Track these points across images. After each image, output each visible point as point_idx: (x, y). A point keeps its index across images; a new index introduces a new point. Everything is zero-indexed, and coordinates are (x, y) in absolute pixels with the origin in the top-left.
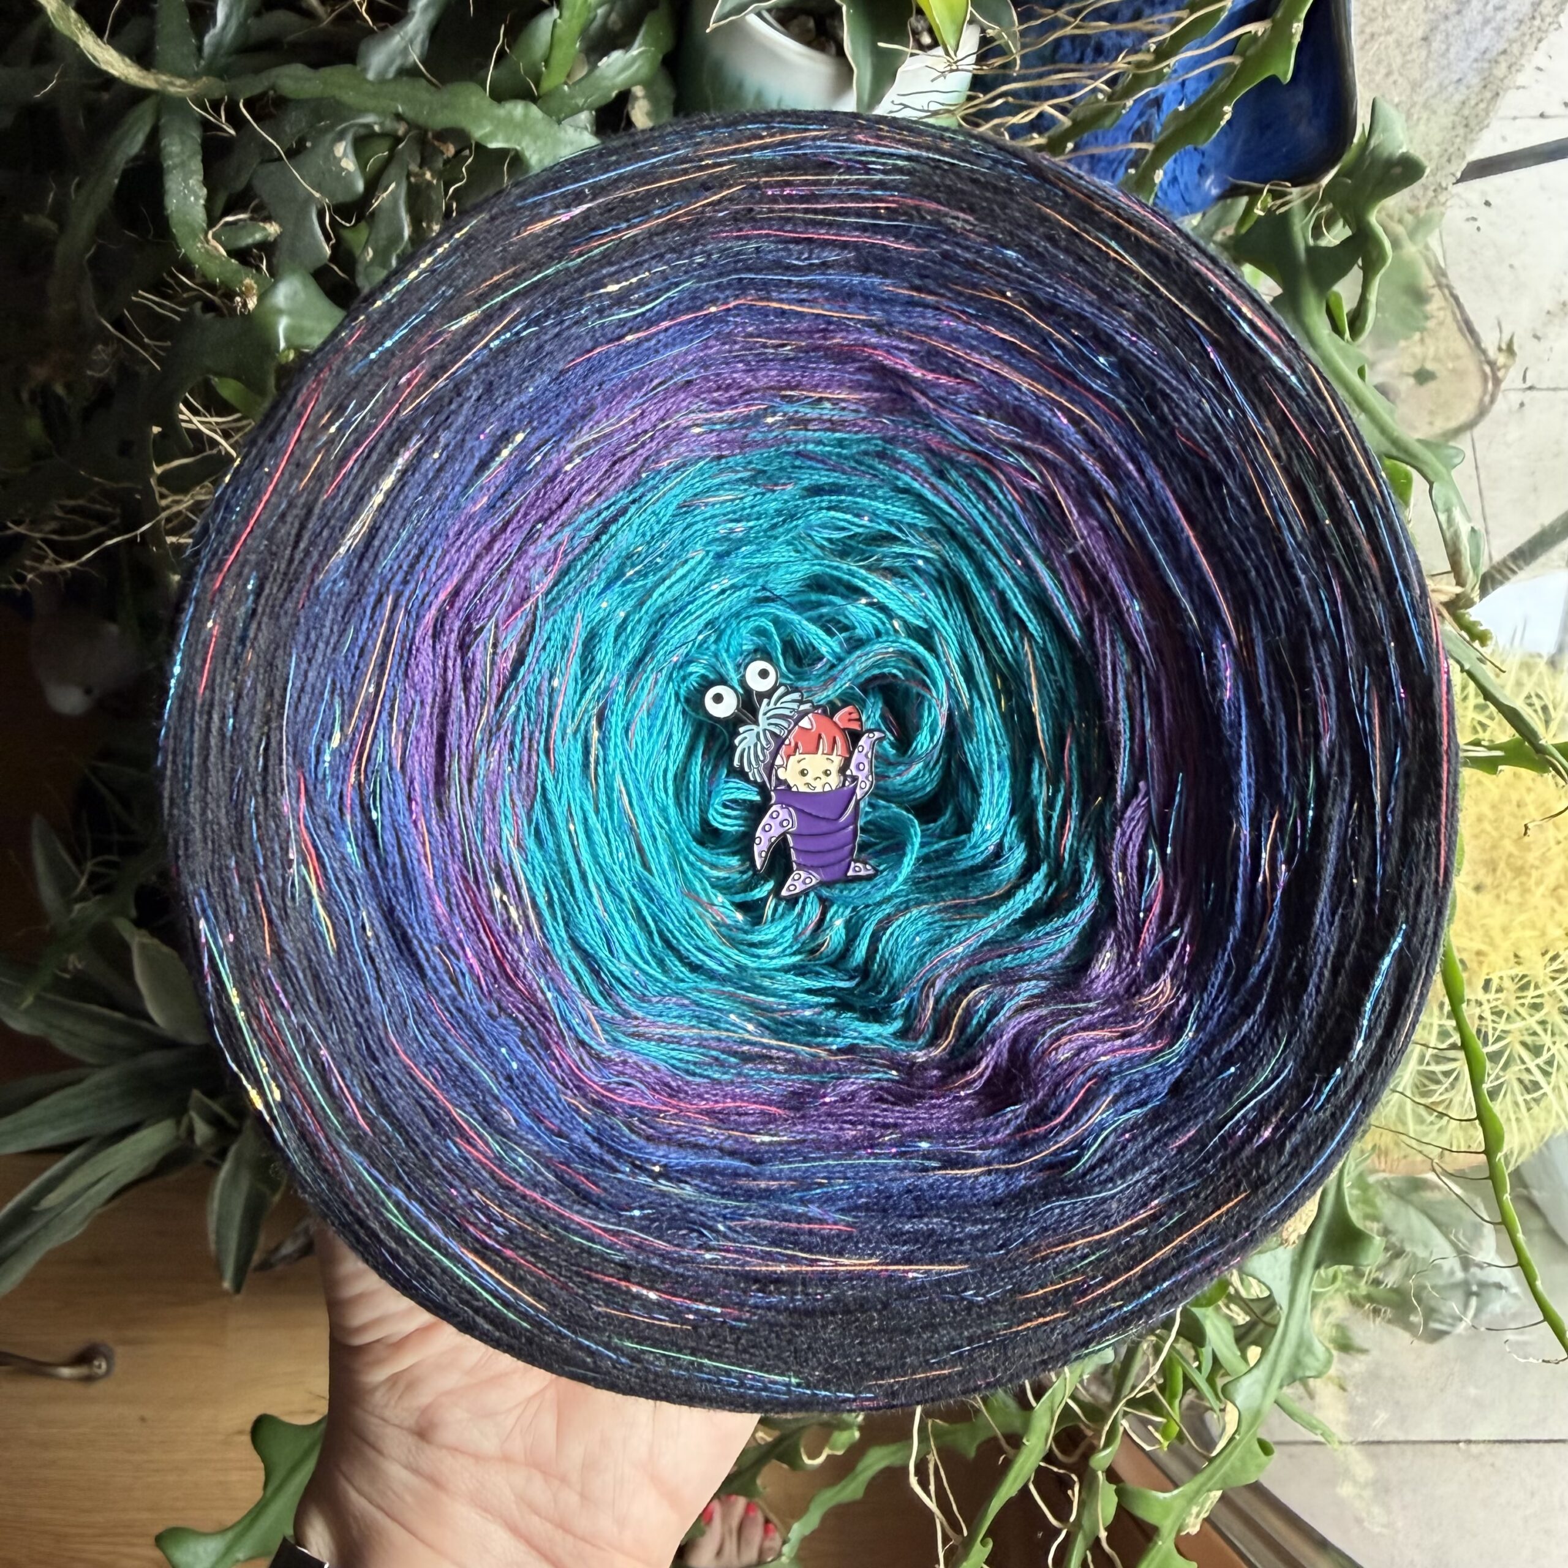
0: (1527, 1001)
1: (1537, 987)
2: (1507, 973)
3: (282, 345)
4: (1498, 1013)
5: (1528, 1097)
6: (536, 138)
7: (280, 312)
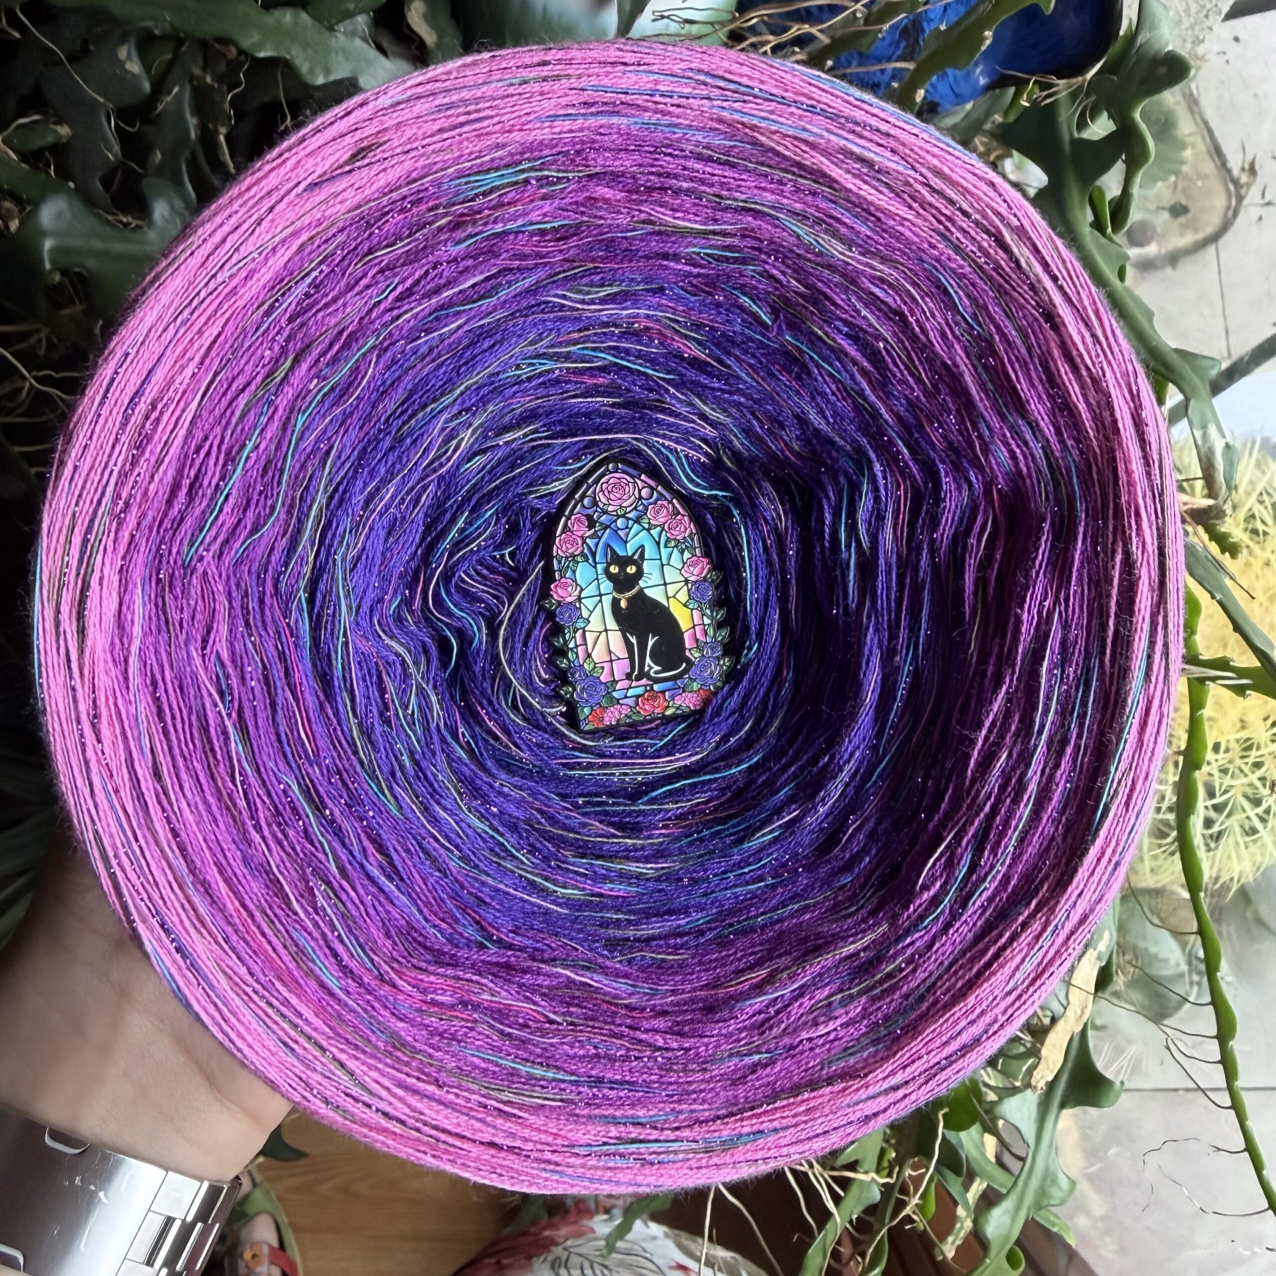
0: (1251, 760)
1: (1258, 748)
2: (1233, 737)
3: (48, 266)
4: (1224, 771)
5: (1248, 839)
6: (305, 46)
7: (44, 234)
